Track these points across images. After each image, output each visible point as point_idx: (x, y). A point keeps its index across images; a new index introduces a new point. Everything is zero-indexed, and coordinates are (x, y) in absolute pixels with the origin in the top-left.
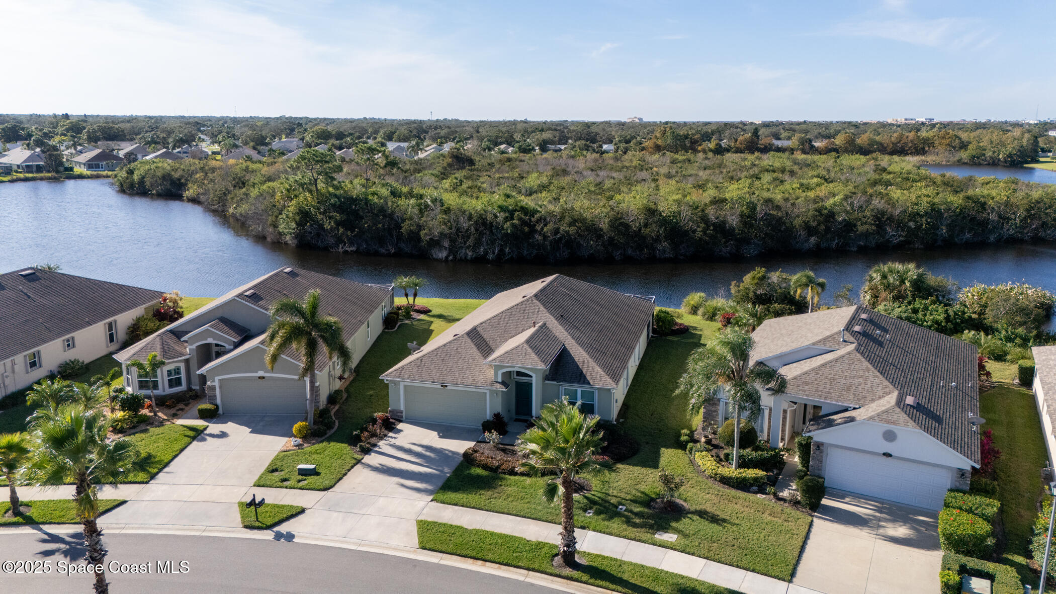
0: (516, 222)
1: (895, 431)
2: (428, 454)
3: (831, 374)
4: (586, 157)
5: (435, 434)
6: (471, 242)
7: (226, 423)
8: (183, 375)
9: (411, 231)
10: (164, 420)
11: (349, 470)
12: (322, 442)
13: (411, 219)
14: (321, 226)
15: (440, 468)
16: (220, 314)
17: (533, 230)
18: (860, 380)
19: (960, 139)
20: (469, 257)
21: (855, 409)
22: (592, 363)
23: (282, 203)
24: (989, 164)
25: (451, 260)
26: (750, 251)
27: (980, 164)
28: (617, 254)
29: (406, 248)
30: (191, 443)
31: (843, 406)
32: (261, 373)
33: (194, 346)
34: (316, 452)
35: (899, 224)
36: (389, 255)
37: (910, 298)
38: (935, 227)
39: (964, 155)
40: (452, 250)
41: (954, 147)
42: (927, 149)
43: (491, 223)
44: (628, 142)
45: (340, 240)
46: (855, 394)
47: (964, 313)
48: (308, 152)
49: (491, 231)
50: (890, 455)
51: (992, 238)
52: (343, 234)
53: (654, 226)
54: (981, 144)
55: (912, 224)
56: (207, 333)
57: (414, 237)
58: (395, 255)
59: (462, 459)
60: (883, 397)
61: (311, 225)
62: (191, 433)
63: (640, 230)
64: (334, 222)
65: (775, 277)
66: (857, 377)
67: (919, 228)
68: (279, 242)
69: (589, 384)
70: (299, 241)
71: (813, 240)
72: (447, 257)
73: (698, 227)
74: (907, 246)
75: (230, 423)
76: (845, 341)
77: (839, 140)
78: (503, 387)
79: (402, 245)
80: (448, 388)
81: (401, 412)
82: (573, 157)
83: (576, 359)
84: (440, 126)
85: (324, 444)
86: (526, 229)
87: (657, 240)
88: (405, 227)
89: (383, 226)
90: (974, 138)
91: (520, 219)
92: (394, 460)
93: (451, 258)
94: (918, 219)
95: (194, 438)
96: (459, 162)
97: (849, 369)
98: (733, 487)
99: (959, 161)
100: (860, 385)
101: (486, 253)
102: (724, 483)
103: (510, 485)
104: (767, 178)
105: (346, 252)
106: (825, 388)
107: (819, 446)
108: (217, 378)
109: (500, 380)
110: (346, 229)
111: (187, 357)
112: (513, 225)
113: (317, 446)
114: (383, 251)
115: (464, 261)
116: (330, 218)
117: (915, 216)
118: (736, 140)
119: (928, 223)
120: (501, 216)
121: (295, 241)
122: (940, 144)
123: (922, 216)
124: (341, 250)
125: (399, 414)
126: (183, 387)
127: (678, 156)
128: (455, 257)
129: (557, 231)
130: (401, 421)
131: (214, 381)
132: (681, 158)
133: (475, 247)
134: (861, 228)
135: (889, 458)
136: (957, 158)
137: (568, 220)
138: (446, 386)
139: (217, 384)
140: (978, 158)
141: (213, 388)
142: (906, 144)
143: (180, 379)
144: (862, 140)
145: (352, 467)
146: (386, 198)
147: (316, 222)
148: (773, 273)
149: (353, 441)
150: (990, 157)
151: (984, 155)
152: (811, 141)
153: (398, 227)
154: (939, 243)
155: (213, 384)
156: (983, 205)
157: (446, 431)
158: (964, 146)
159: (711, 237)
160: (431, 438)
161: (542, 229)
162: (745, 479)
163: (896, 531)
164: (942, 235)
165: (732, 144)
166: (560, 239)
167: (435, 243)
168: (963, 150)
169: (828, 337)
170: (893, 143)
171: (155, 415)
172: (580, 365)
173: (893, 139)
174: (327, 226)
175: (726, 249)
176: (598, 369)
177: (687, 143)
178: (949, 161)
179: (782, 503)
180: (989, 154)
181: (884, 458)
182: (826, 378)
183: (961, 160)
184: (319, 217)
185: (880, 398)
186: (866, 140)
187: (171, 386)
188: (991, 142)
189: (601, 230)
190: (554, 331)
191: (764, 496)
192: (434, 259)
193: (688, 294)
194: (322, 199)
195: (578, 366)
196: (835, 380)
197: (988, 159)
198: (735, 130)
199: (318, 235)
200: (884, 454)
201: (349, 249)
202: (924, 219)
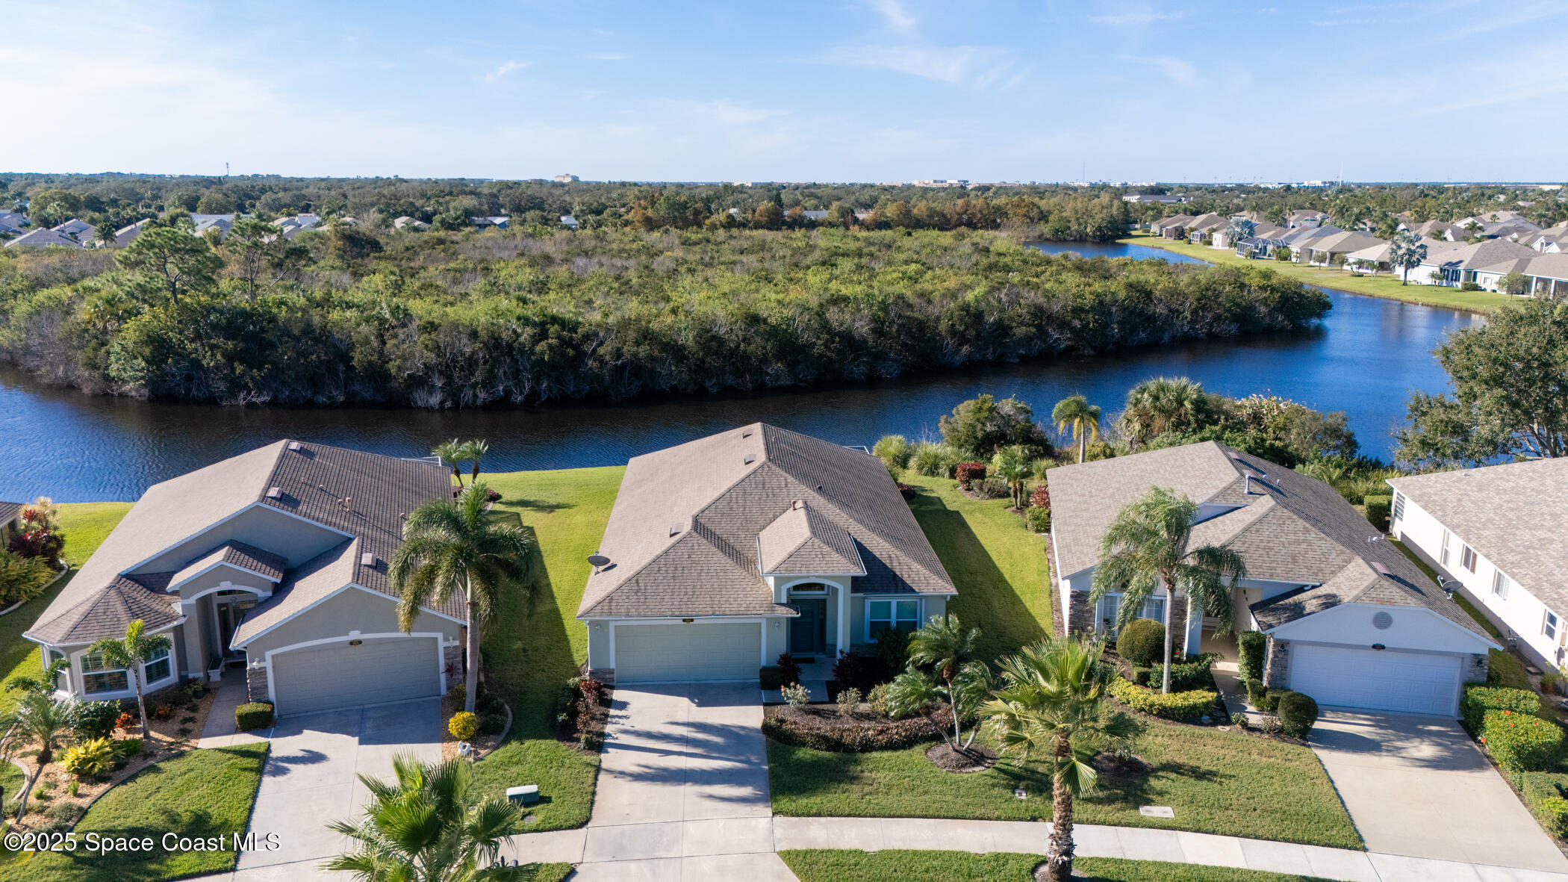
0: (553, 341)
1: (1389, 612)
2: (701, 736)
3: (1262, 541)
4: (552, 235)
5: (684, 701)
6: (479, 375)
7: (299, 732)
8: (171, 655)
9: (370, 363)
10: (172, 744)
11: (595, 785)
12: (506, 741)
13: (367, 341)
14: (196, 364)
15: (743, 758)
16: (228, 535)
17: (581, 356)
18: (1304, 546)
19: (1039, 207)
20: (479, 402)
21: (1314, 587)
22: (904, 559)
23: (100, 325)
24: (1075, 240)
25: (449, 408)
26: (890, 370)
27: (1065, 241)
28: (711, 384)
29: (366, 393)
30: (260, 781)
31: (1292, 585)
32: (355, 635)
33: (192, 600)
34: (510, 762)
35: (1063, 325)
36: (333, 406)
37: (1194, 425)
38: (1104, 326)
39: (1045, 229)
40: (452, 391)
41: (1032, 220)
42: (999, 221)
43: (510, 346)
44: (599, 212)
45: (236, 386)
46: (1306, 567)
47: (1263, 440)
48: (158, 234)
49: (514, 360)
50: (1383, 647)
51: (1166, 337)
52: (242, 375)
53: (758, 340)
54: (1064, 214)
55: (1077, 323)
56: (218, 572)
57: (377, 374)
58: (348, 405)
59: (763, 737)
60: (1344, 566)
61: (177, 362)
62: (253, 763)
63: (738, 347)
64: (223, 355)
65: (1007, 406)
66: (1298, 542)
67: (1085, 326)
68: (106, 395)
69: (913, 591)
70: (152, 391)
71: (965, 349)
72: (442, 403)
73: (818, 338)
74: (1074, 353)
75: (306, 732)
76: (1250, 493)
77: (891, 211)
78: (791, 610)
79: (357, 387)
80: (695, 622)
81: (612, 672)
82: (531, 235)
83: (877, 555)
84: (271, 188)
85: (514, 745)
86: (571, 352)
87: (764, 360)
88: (358, 357)
89: (318, 357)
90: (1055, 206)
91: (559, 337)
92: (656, 755)
93: (448, 404)
94: (1083, 316)
95: (260, 771)
96: (355, 245)
97: (1283, 531)
98: (1178, 721)
99: (1040, 236)
100: (1306, 552)
101: (508, 393)
102: (1164, 717)
103: (876, 769)
104: (846, 265)
105: (251, 405)
106: (1264, 562)
107: (1282, 646)
108: (269, 654)
109: (784, 600)
110: (250, 367)
111: (182, 621)
112: (551, 347)
113: (503, 753)
114: (322, 399)
115: (472, 408)
116: (213, 347)
117: (1078, 311)
118: (754, 211)
119: (1096, 321)
120: (526, 334)
121: (146, 392)
122: (1015, 214)
123: (1088, 312)
124: (242, 403)
125: (607, 676)
126: (173, 677)
127: (689, 235)
128: (456, 404)
129: (618, 353)
130: (613, 688)
131: (262, 659)
132: (694, 237)
133: (488, 383)
134: (1020, 331)
135: (1381, 651)
136: (1037, 234)
137: (632, 335)
138: (692, 620)
139: (268, 664)
140: (1062, 232)
141: (261, 673)
142: (973, 214)
143: (165, 663)
144: (920, 209)
145: (596, 779)
146: (304, 311)
147: (181, 355)
148: (1004, 401)
149: (566, 733)
150: (1077, 231)
151: (1069, 228)
152: (853, 212)
153: (346, 358)
154: (1111, 346)
155: (262, 665)
156: (1148, 295)
157: (705, 693)
158: (1044, 217)
159: (839, 352)
160: (683, 709)
161: (594, 350)
162: (1195, 707)
163: (1419, 751)
164: (1113, 336)
165: (750, 216)
166: (624, 364)
167: (417, 382)
168: (1042, 222)
169: (1226, 489)
170: (958, 214)
171: (147, 736)
172: (887, 563)
173: (958, 209)
174: (208, 362)
175: (859, 369)
176: (916, 566)
177: (689, 214)
178: (1028, 237)
179: (1258, 734)
180: (1074, 227)
181: (1375, 651)
182: (1258, 547)
183: (1042, 235)
184: (189, 346)
185: (1341, 568)
186: (924, 209)
187: (150, 678)
188: (1077, 212)
189: (683, 347)
190: (824, 512)
191: (1228, 728)
192: (419, 408)
193: (878, 438)
194: (190, 315)
195: (884, 565)
196: (1271, 549)
197: (1074, 233)
198: (740, 196)
199: (189, 378)
200: (1374, 647)
201: (258, 401)
202: (1090, 315)
